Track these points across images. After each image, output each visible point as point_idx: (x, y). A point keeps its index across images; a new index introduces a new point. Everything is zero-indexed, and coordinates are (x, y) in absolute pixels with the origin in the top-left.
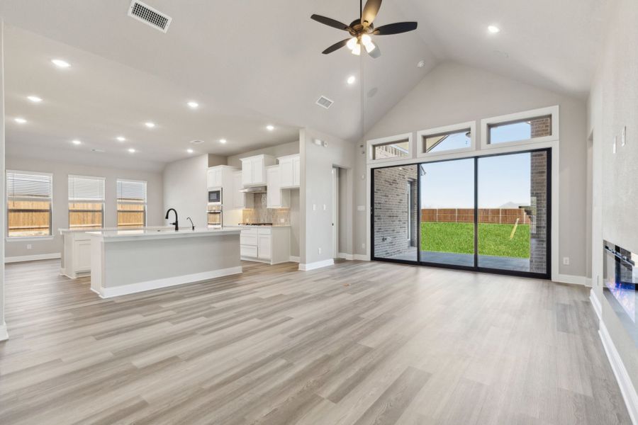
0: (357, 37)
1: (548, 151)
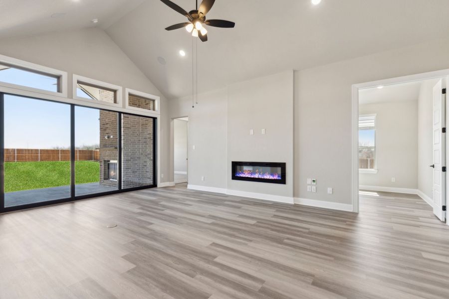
0: (193, 24)
1: (155, 119)
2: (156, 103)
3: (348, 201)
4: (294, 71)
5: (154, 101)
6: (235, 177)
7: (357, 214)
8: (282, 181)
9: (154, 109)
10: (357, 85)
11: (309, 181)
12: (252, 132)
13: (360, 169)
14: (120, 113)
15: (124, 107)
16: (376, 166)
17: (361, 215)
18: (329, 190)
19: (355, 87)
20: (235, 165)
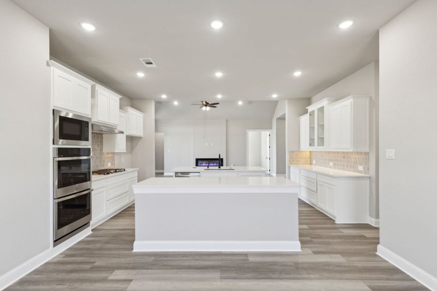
4: (226, 120)
12: (207, 144)
19: (247, 130)
20: (197, 160)
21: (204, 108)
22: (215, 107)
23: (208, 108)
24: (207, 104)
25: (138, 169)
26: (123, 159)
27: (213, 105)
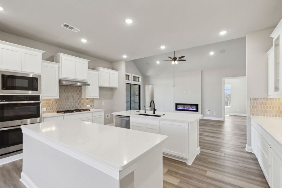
1: (139, 86)
2: (140, 79)
3: (221, 117)
4: (201, 71)
5: (139, 78)
6: (177, 109)
7: (224, 121)
8: (197, 110)
9: (139, 81)
10: (224, 78)
11: (207, 110)
12: (184, 92)
13: (225, 106)
14: (130, 84)
15: (132, 82)
16: (231, 105)
17: (225, 121)
18: (215, 114)
19: (223, 78)
20: (177, 105)
21: (173, 62)
22: (185, 60)
23: (176, 62)
24: (175, 59)
25: (104, 110)
26: (103, 103)
27: (181, 59)
